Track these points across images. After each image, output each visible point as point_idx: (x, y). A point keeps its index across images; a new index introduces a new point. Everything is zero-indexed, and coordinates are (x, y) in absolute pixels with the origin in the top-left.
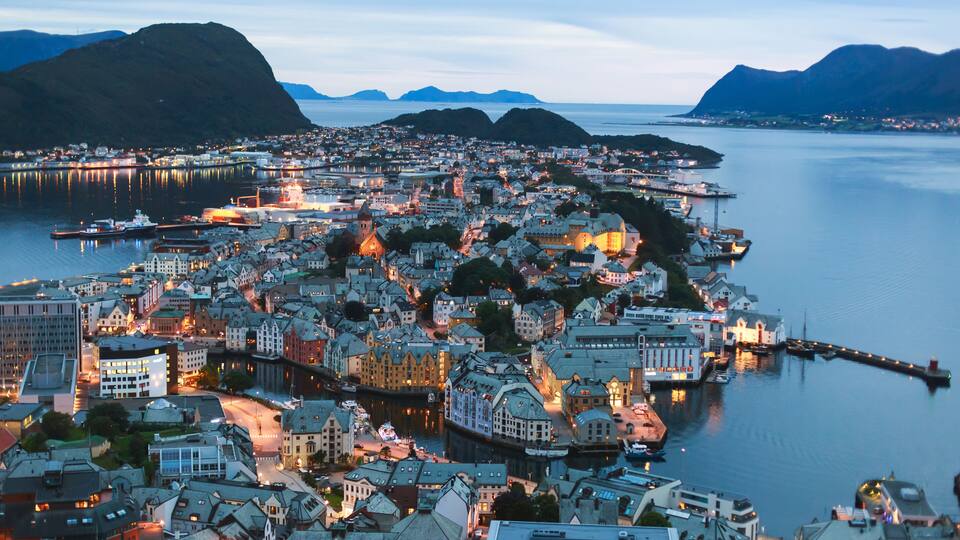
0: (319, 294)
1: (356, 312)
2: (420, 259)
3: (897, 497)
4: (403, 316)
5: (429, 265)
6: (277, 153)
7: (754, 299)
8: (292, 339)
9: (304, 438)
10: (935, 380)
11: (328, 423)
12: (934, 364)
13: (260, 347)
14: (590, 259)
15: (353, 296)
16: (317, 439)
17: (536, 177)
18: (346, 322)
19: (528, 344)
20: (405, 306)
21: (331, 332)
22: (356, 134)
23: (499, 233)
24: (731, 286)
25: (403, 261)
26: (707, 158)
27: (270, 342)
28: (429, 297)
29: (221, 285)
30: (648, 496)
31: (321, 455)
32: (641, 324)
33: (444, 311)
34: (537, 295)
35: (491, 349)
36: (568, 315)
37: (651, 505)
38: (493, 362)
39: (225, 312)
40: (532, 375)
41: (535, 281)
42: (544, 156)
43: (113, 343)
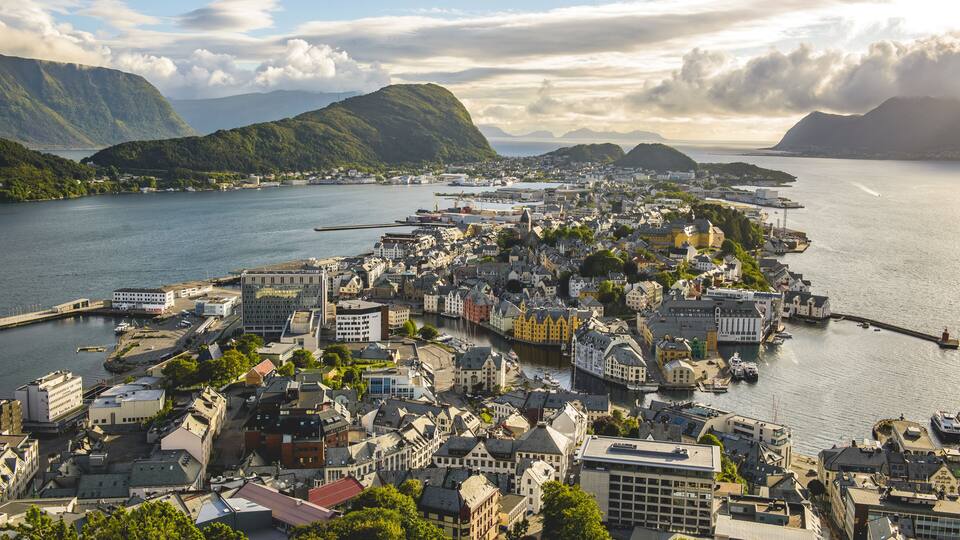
0: (491, 272)
1: (515, 287)
2: (562, 249)
4: (547, 290)
5: (568, 255)
7: (807, 283)
8: (470, 304)
9: (470, 373)
10: (945, 343)
11: (486, 363)
12: (946, 335)
13: (447, 309)
14: (684, 252)
15: (513, 276)
16: (479, 373)
17: (654, 192)
18: (507, 293)
19: (635, 312)
20: (547, 283)
21: (496, 300)
22: (527, 162)
23: (620, 233)
24: (791, 274)
25: (552, 250)
26: (783, 178)
27: (454, 304)
28: (566, 277)
29: (424, 266)
30: (709, 423)
31: (481, 385)
32: (719, 300)
33: (576, 287)
34: (644, 277)
35: (608, 315)
36: (666, 290)
37: (711, 430)
38: (608, 324)
39: (425, 285)
40: (635, 334)
41: (643, 267)
42: (661, 177)
43: (345, 304)
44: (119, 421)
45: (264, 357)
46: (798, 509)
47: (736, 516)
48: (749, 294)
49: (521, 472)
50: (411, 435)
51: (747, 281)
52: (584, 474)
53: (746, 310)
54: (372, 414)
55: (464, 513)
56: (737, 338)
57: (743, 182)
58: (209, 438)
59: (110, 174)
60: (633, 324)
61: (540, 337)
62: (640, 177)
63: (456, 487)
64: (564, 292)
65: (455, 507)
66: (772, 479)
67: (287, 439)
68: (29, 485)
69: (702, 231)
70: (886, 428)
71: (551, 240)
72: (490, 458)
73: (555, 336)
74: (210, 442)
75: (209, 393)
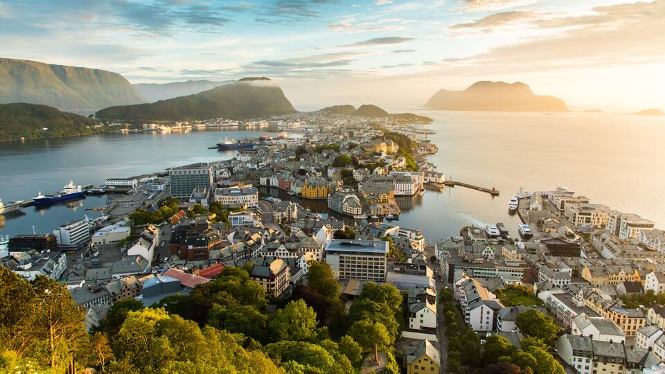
0: (292, 166)
1: (302, 172)
2: (325, 155)
3: (473, 233)
4: (318, 174)
5: (327, 157)
6: (284, 121)
7: (435, 167)
8: (281, 181)
9: (280, 213)
10: (494, 194)
11: (288, 209)
12: (494, 189)
13: (271, 184)
14: (380, 154)
15: (302, 167)
16: (284, 213)
17: (368, 127)
18: (298, 175)
19: (357, 183)
20: (318, 170)
21: (294, 179)
22: (311, 114)
23: (352, 146)
24: (428, 164)
25: (320, 155)
26: (427, 120)
27: (274, 182)
28: (326, 167)
29: (260, 164)
30: (388, 231)
31: (285, 219)
32: (395, 176)
33: (331, 172)
34: (361, 166)
35: (346, 184)
36: (371, 173)
37: (388, 235)
38: (344, 189)
39: (261, 173)
40: (357, 193)
41: (361, 162)
42: (372, 121)
43: (220, 183)
44: (107, 242)
45: (180, 209)
46: (424, 268)
47: (396, 272)
48: (408, 174)
49: (300, 257)
50: (251, 242)
51: (409, 167)
52: (328, 256)
53: (407, 180)
54: (232, 234)
55: (272, 277)
56: (403, 193)
57: (410, 122)
58: (152, 248)
59: (104, 122)
60: (356, 188)
61: (314, 195)
62: (363, 120)
63: (268, 265)
64: (325, 174)
65: (268, 275)
66: (414, 256)
67: (190, 247)
68: (61, 276)
69: (388, 145)
70: (465, 230)
71: (319, 150)
72: (287, 252)
73: (321, 195)
74: (153, 250)
75: (152, 227)
